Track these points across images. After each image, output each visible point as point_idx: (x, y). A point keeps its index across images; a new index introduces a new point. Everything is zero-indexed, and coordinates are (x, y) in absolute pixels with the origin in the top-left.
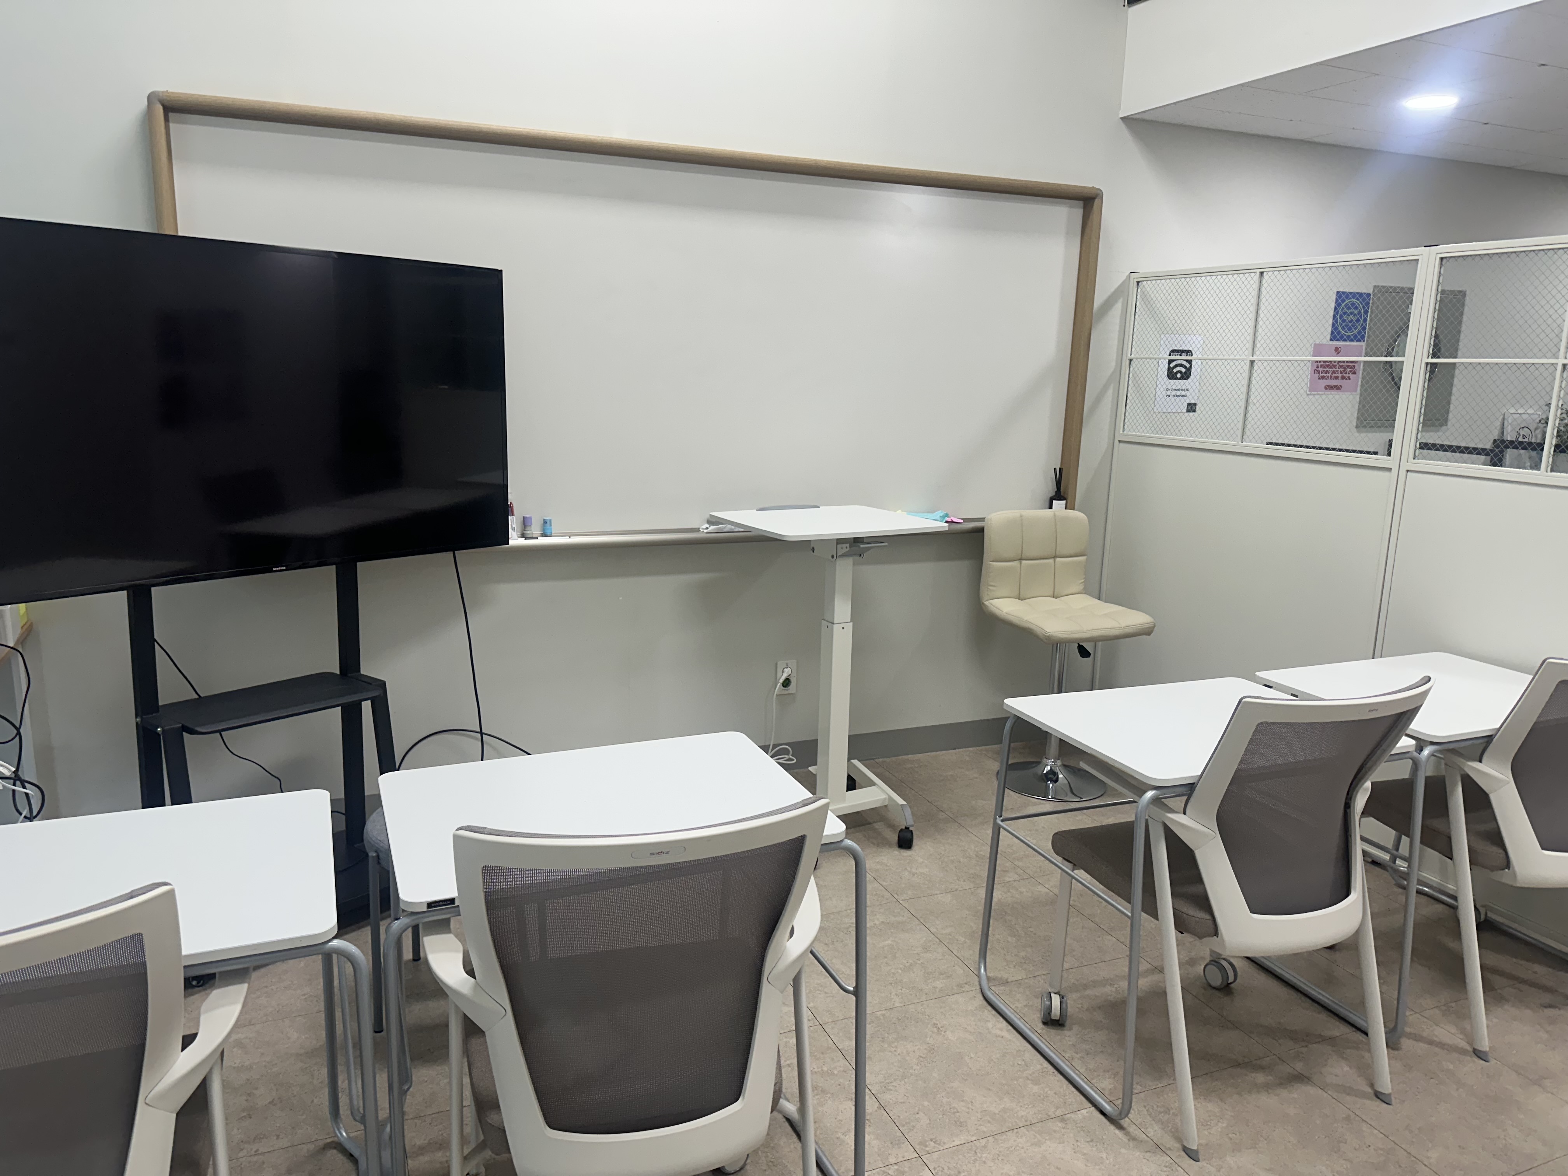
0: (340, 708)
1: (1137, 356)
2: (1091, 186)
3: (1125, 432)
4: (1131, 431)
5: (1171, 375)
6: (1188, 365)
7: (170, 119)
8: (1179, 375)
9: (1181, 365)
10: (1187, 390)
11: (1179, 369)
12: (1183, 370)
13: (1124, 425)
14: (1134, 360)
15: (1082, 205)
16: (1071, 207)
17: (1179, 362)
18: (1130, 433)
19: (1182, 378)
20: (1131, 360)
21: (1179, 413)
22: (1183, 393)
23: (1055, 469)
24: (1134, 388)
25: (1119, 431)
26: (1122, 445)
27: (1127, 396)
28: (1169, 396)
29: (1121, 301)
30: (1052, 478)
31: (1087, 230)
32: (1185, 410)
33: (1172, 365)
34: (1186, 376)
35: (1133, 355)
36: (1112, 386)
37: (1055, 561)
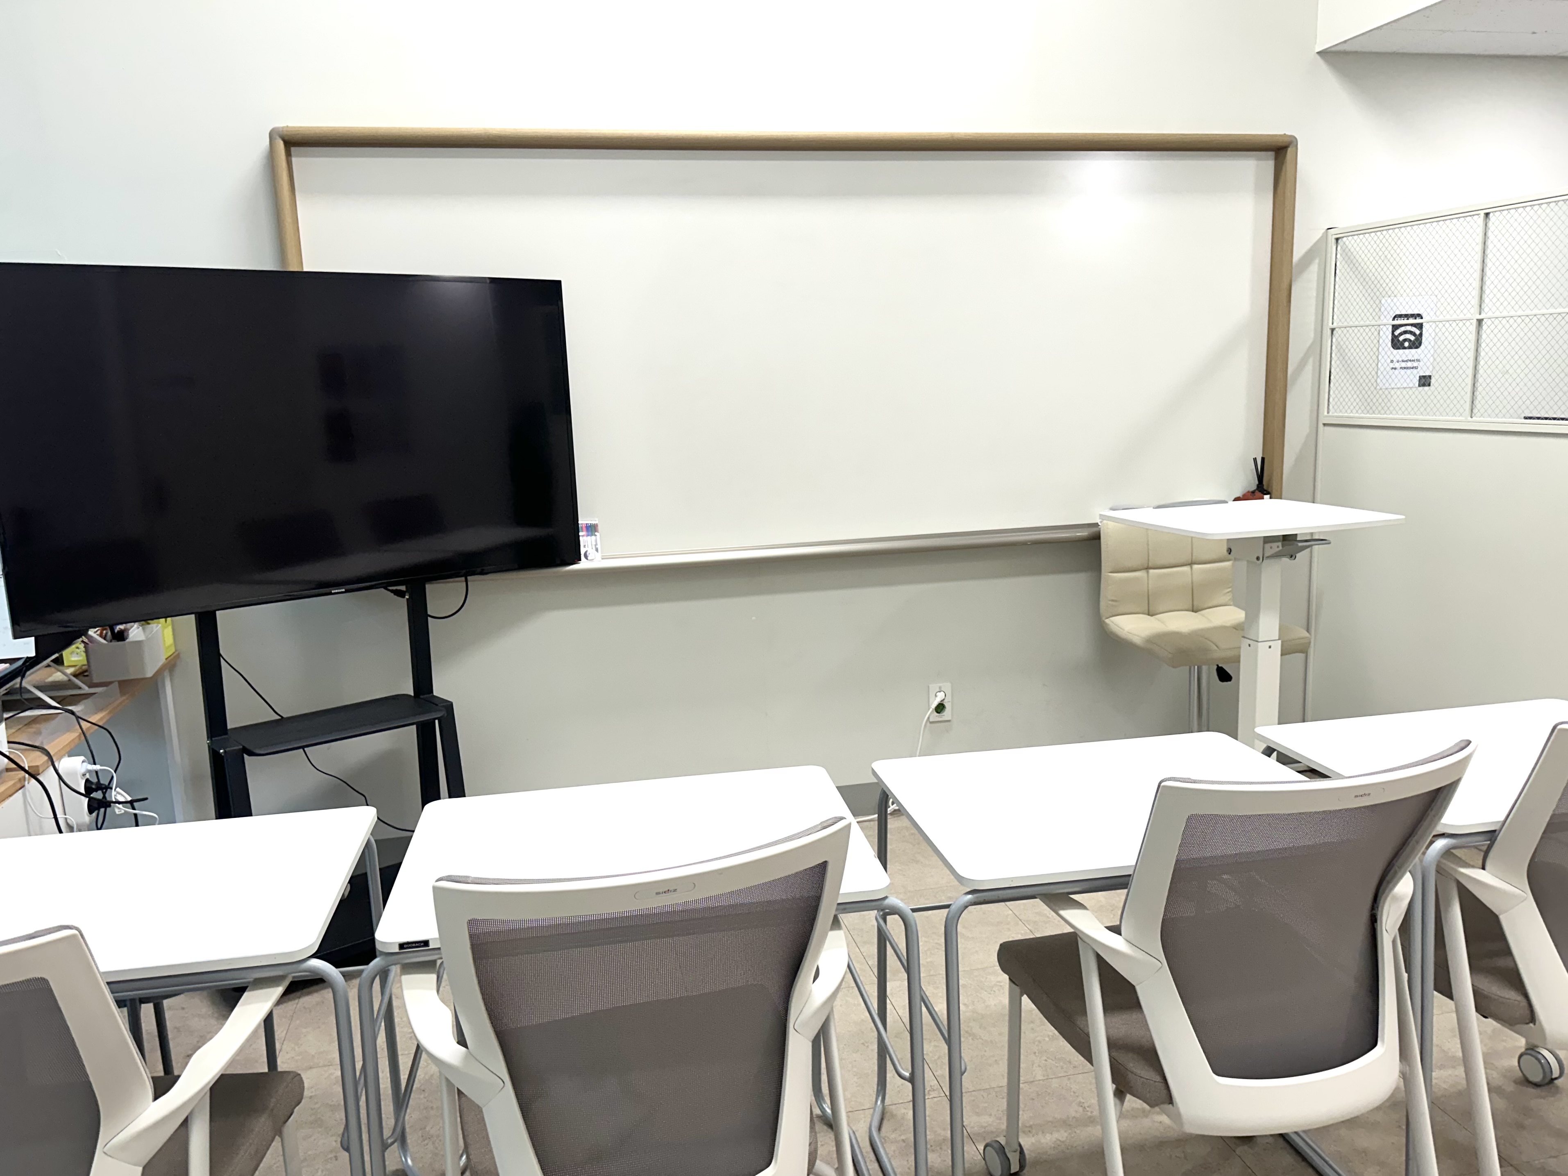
0: (414, 727)
1: (1340, 324)
2: (1282, 133)
3: (1330, 414)
4: (1337, 412)
5: (1397, 344)
6: (1418, 332)
7: (292, 153)
8: (1406, 344)
9: (1411, 333)
10: (1418, 360)
11: (1408, 336)
12: (1412, 338)
13: (1328, 405)
14: (1337, 329)
15: (1273, 157)
16: (1259, 159)
17: (1409, 328)
18: (1336, 414)
19: (1410, 347)
20: (1333, 330)
21: (1411, 388)
22: (1415, 364)
23: (1255, 460)
24: (1338, 362)
25: (1323, 413)
26: (1327, 428)
27: (1330, 372)
28: (1395, 369)
29: (1317, 261)
30: (1252, 470)
31: (1281, 185)
32: (1417, 385)
33: (1397, 333)
34: (1417, 343)
35: (1335, 324)
36: (1311, 361)
37: (1191, 568)
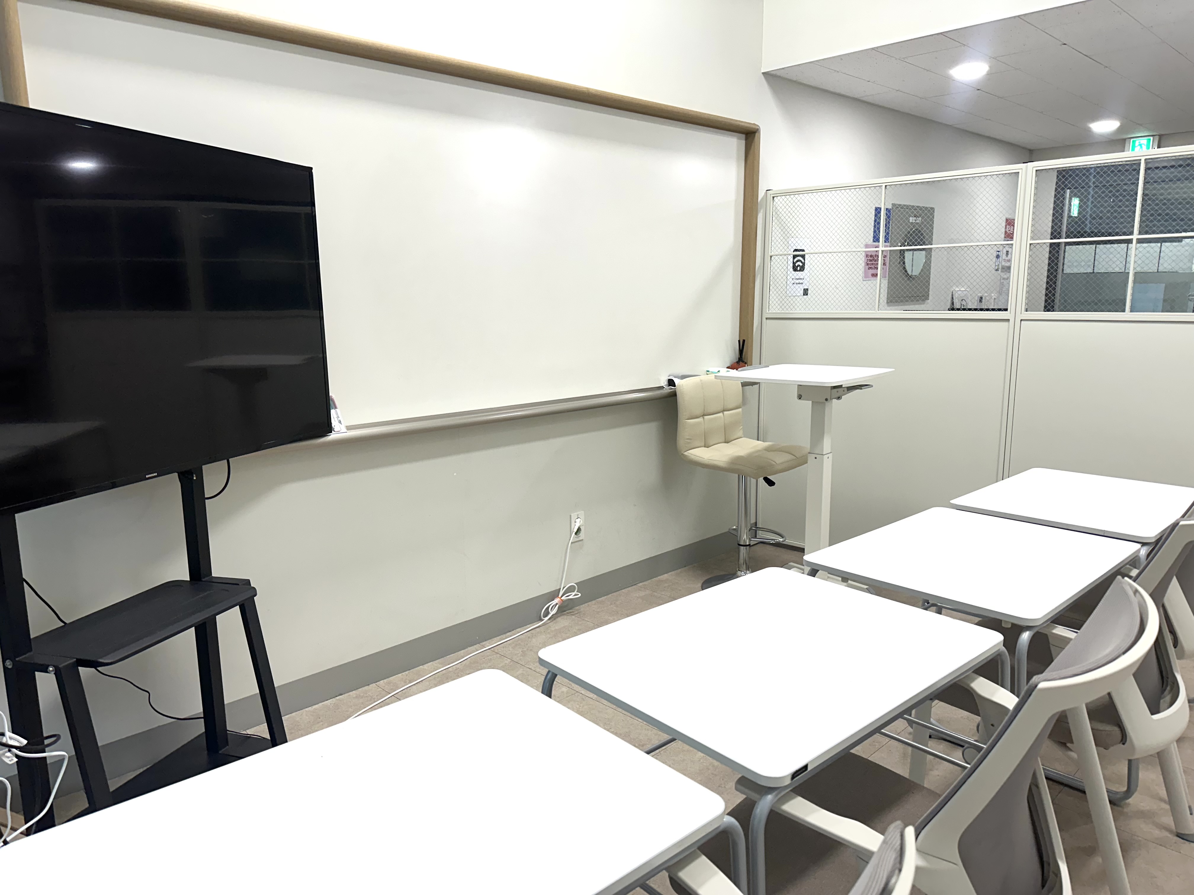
2: (751, 123)
5: (795, 269)
6: (803, 261)
8: (799, 268)
9: (800, 261)
10: (803, 279)
11: (799, 263)
13: (769, 306)
14: (773, 257)
15: (746, 138)
16: (735, 138)
17: (799, 258)
18: (772, 312)
19: (800, 271)
20: (771, 257)
21: (799, 297)
22: (801, 281)
23: (739, 341)
25: (764, 309)
26: (768, 321)
27: (770, 284)
28: (794, 284)
29: (762, 211)
31: (750, 157)
32: (802, 295)
33: (795, 261)
34: (802, 269)
35: (772, 253)
36: (759, 277)
37: (723, 414)
